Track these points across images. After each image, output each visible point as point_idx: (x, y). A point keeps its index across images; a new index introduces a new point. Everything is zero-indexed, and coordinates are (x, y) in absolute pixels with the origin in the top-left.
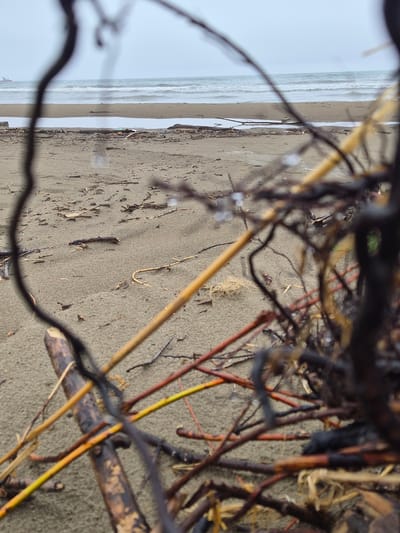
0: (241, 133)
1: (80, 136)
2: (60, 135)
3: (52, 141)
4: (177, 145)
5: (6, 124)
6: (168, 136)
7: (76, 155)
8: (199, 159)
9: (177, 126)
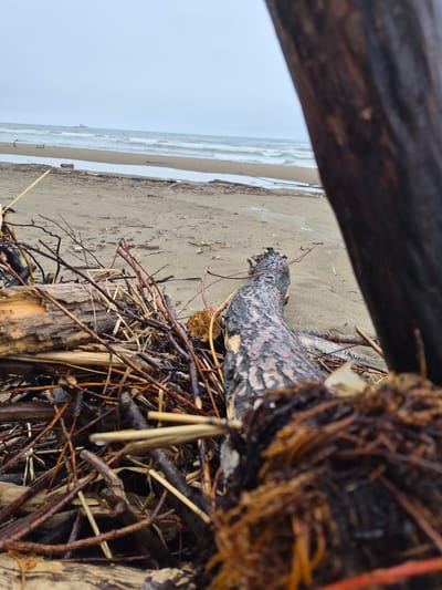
0: (269, 192)
1: (131, 182)
2: (115, 180)
3: (105, 185)
4: (210, 198)
5: (72, 166)
6: (205, 189)
7: (120, 199)
8: (219, 211)
9: (217, 181)
